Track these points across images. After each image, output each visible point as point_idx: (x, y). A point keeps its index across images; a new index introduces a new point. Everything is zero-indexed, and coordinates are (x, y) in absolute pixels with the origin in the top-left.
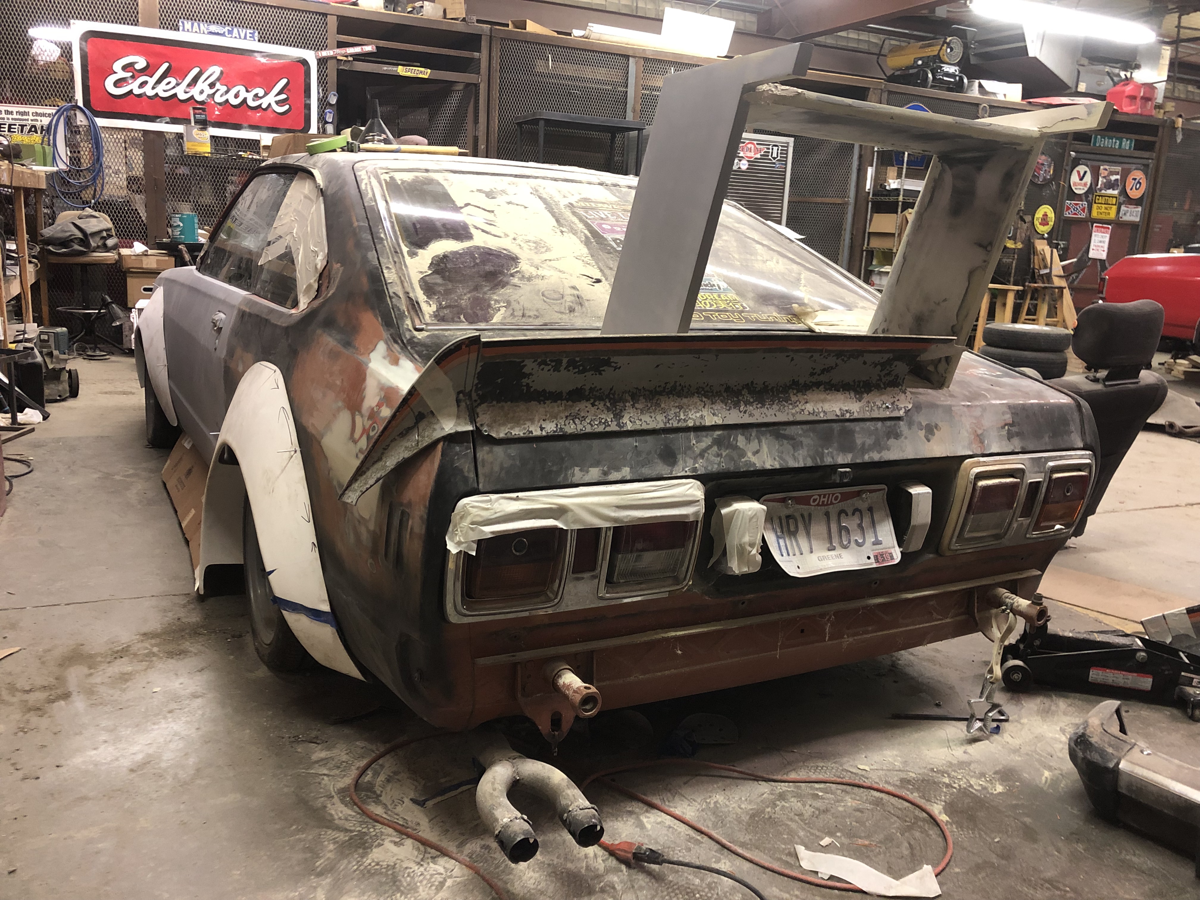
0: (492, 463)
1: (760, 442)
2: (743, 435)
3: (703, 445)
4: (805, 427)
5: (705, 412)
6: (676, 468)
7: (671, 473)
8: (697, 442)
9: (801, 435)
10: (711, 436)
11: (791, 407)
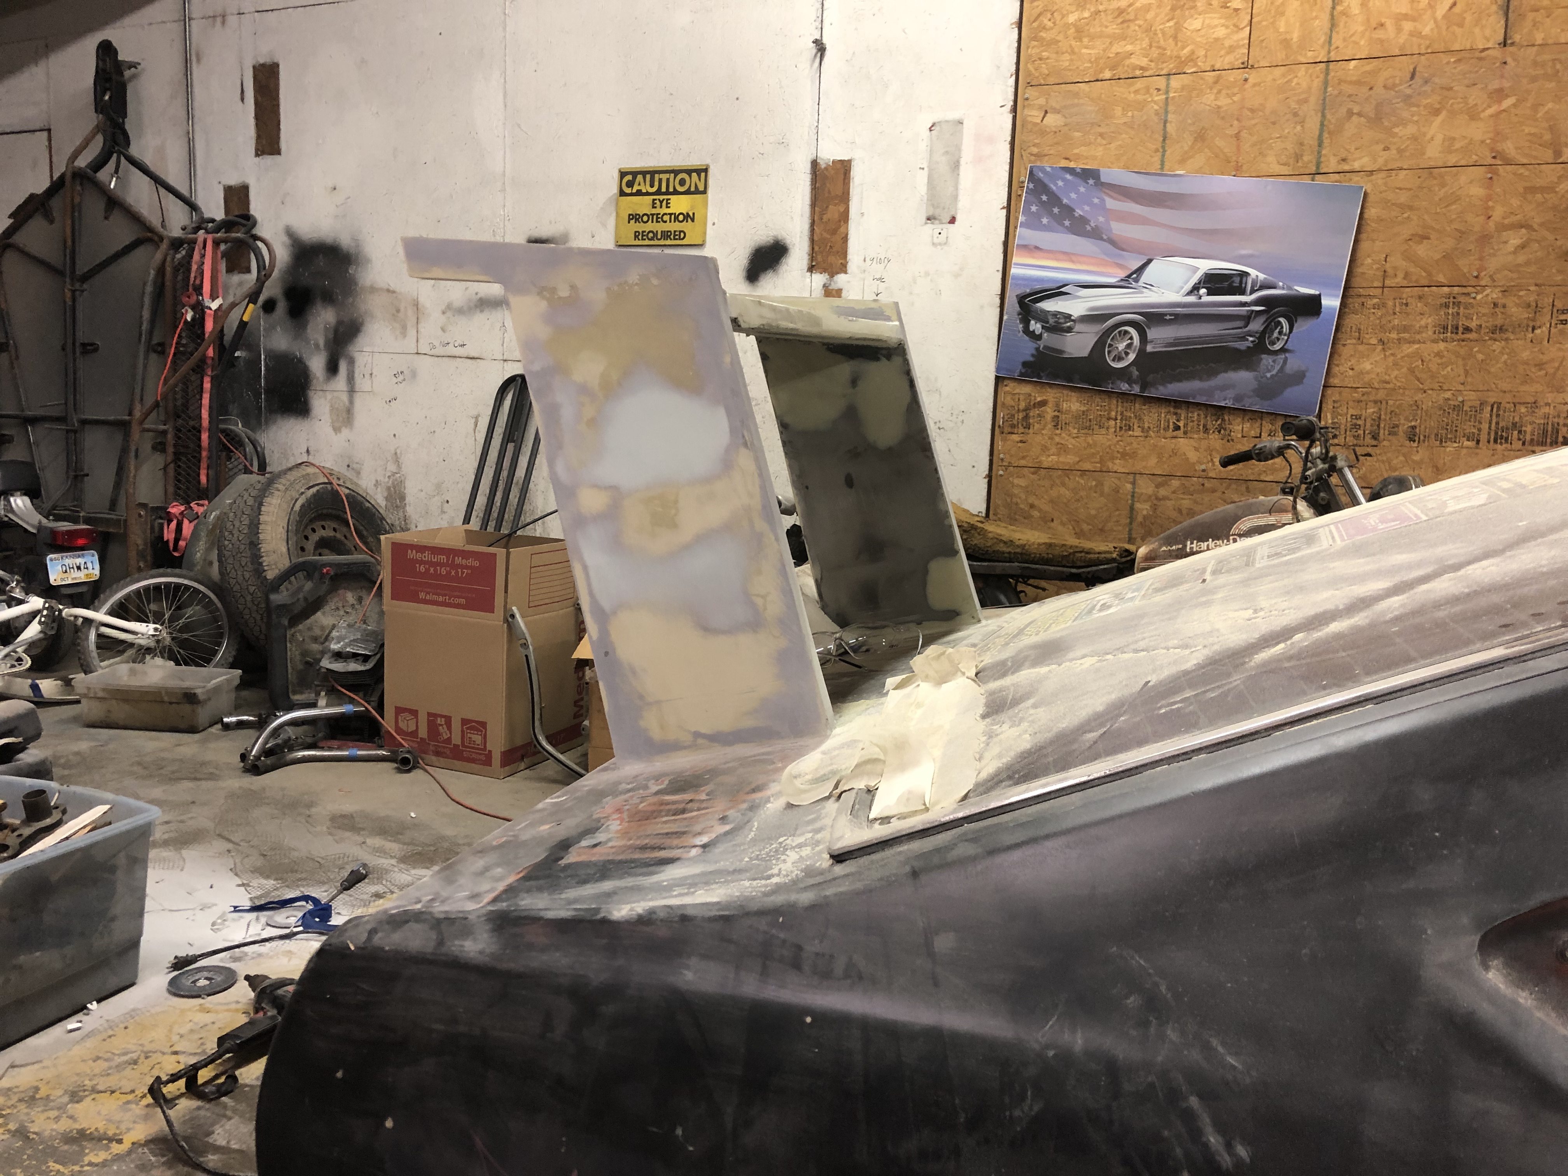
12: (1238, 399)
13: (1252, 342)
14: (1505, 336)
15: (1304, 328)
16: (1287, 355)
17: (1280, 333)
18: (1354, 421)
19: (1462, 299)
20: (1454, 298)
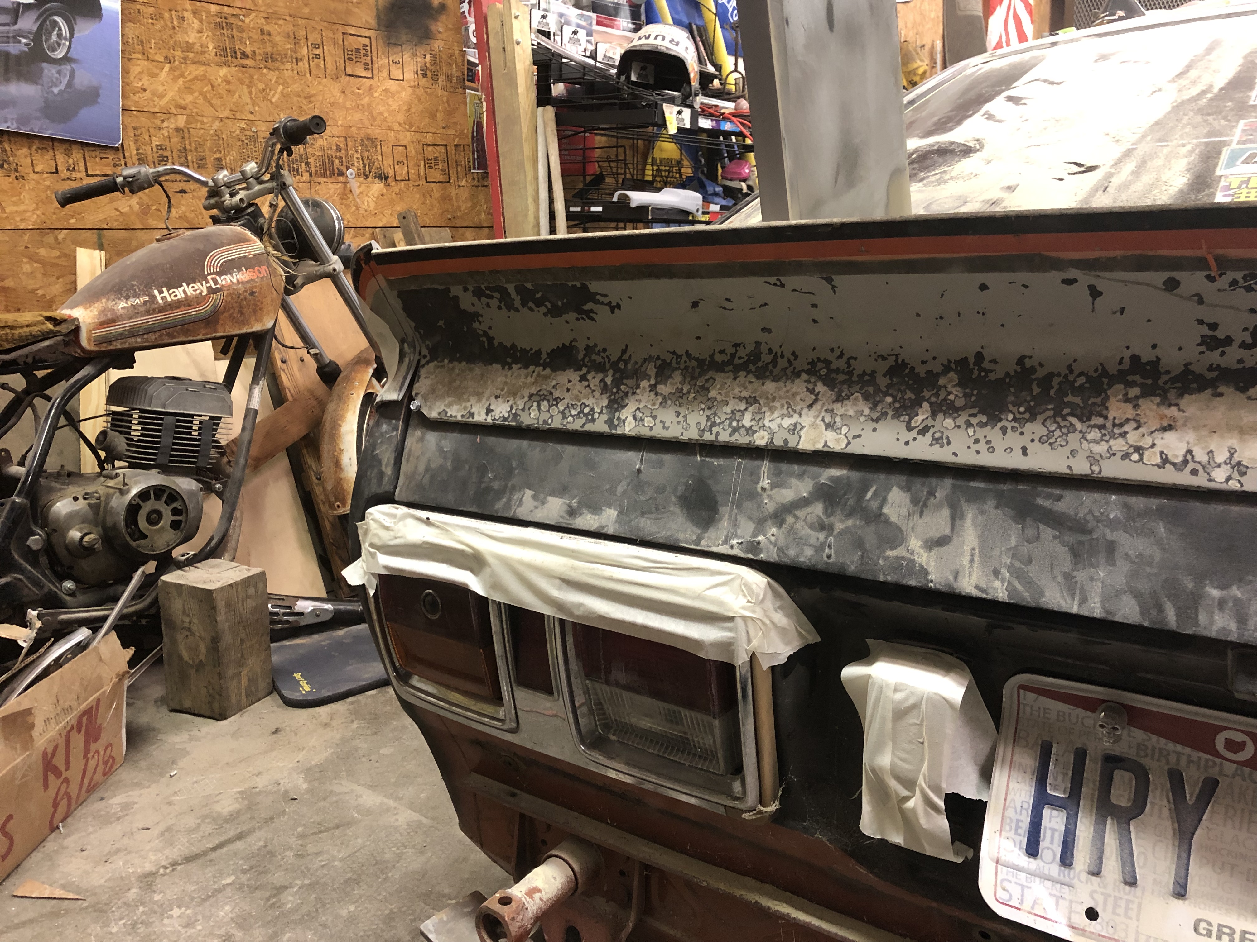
0: (418, 458)
1: (956, 516)
2: (907, 488)
3: (787, 495)
4: (1138, 502)
5: (807, 419)
6: (712, 533)
7: (698, 542)
8: (773, 486)
9: (1113, 524)
10: (813, 478)
11: (1095, 434)
12: (21, 121)
13: (26, 45)
14: (277, 65)
15: (87, 32)
16: (73, 65)
17: (59, 36)
18: (160, 152)
19: (231, 20)
20: (226, 18)
